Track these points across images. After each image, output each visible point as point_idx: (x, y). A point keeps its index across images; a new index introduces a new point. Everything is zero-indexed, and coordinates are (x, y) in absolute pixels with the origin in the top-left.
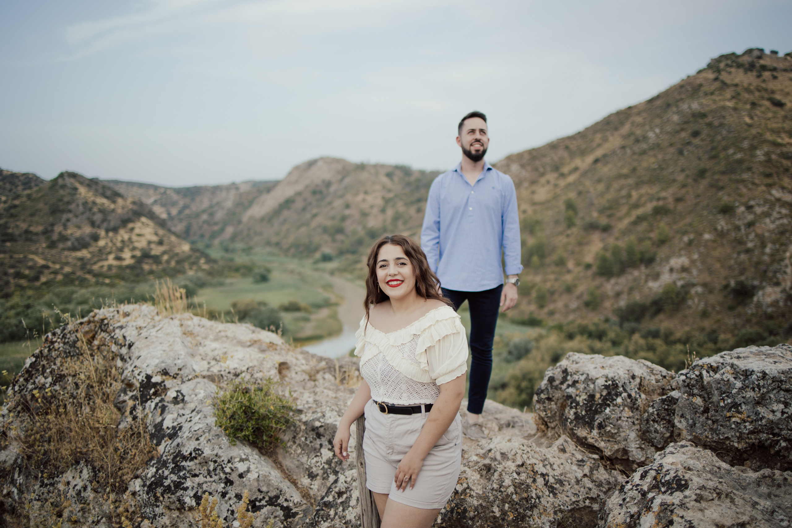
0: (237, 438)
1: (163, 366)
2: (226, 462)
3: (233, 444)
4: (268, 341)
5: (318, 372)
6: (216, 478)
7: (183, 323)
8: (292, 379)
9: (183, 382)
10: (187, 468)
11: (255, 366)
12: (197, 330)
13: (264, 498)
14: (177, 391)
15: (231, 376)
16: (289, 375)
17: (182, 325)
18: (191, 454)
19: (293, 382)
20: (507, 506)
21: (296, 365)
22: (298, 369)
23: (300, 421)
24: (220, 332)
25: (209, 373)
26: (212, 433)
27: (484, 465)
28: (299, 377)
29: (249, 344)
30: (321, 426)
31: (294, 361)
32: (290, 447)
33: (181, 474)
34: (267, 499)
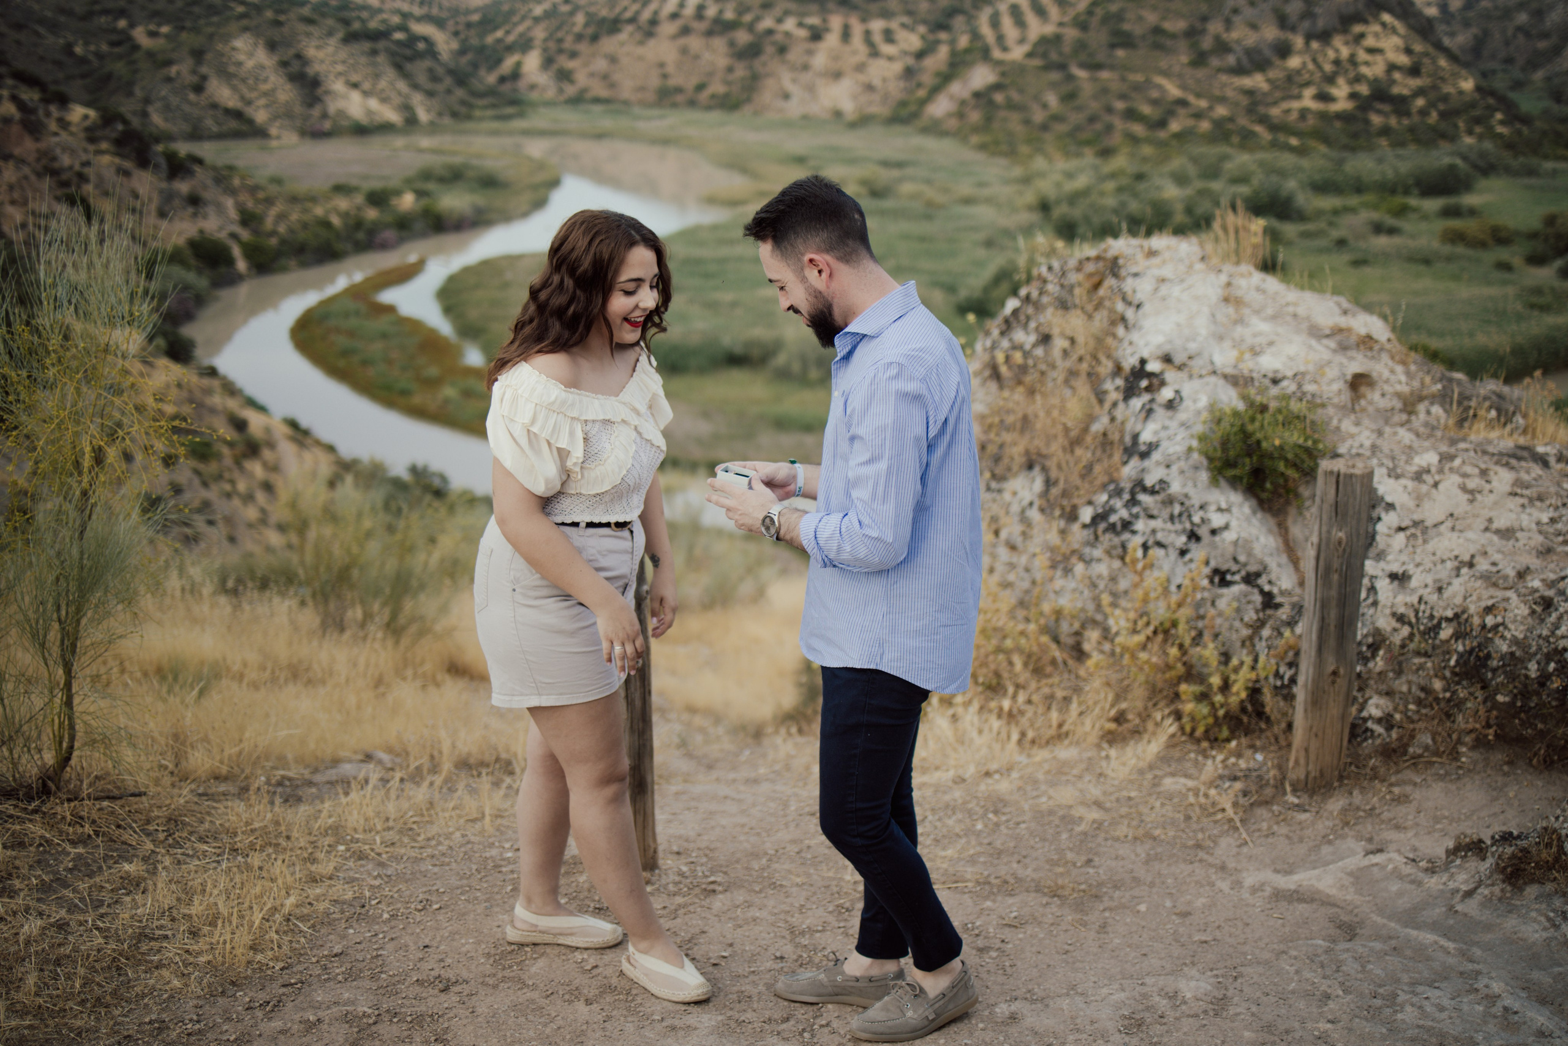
0: (1224, 476)
1: (1167, 348)
2: (1197, 505)
3: (1214, 482)
4: (1363, 331)
5: (1421, 399)
6: (1178, 526)
7: (1234, 282)
8: (1371, 403)
9: (1191, 377)
10: (1144, 505)
12: (1253, 297)
13: (1239, 571)
14: (1177, 392)
15: (1267, 382)
16: (1369, 396)
17: (1229, 284)
18: (1154, 486)
19: (1371, 409)
20: (1552, 666)
21: (1387, 381)
22: (1387, 388)
24: (1288, 304)
25: (1233, 372)
26: (1191, 461)
27: (1543, 598)
28: (1383, 403)
29: (1328, 332)
31: (1386, 374)
32: (1308, 508)
33: (1135, 510)
34: (1243, 573)
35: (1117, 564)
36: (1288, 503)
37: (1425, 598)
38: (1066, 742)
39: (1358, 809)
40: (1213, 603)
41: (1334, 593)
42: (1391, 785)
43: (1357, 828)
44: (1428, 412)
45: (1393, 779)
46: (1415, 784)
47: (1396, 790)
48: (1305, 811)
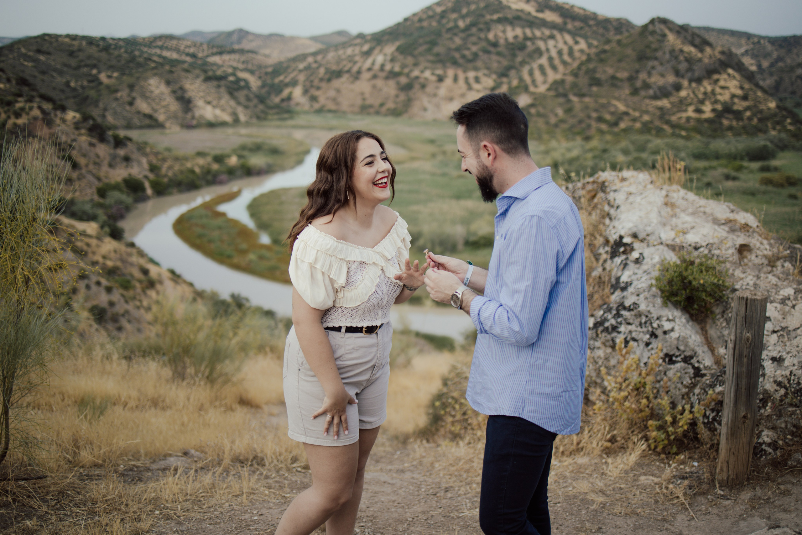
0: (670, 301)
1: (635, 230)
2: (655, 318)
3: (665, 304)
4: (743, 222)
5: (778, 259)
6: (644, 329)
7: (669, 194)
8: (750, 261)
9: (648, 246)
11: (715, 243)
12: (680, 202)
13: (680, 355)
14: (641, 254)
15: (690, 249)
16: (749, 257)
17: (667, 196)
18: (630, 306)
19: (750, 264)
21: (759, 249)
22: (759, 253)
24: (700, 207)
25: (672, 243)
26: (651, 292)
28: (758, 261)
29: (723, 222)
31: (758, 245)
32: (718, 320)
33: (619, 320)
34: (682, 356)
35: (609, 350)
36: (707, 316)
37: (794, 372)
38: (582, 453)
39: (760, 498)
40: (665, 374)
41: (744, 369)
42: (779, 484)
43: (760, 510)
44: (783, 266)
45: (780, 480)
46: (793, 484)
47: (782, 487)
48: (728, 499)
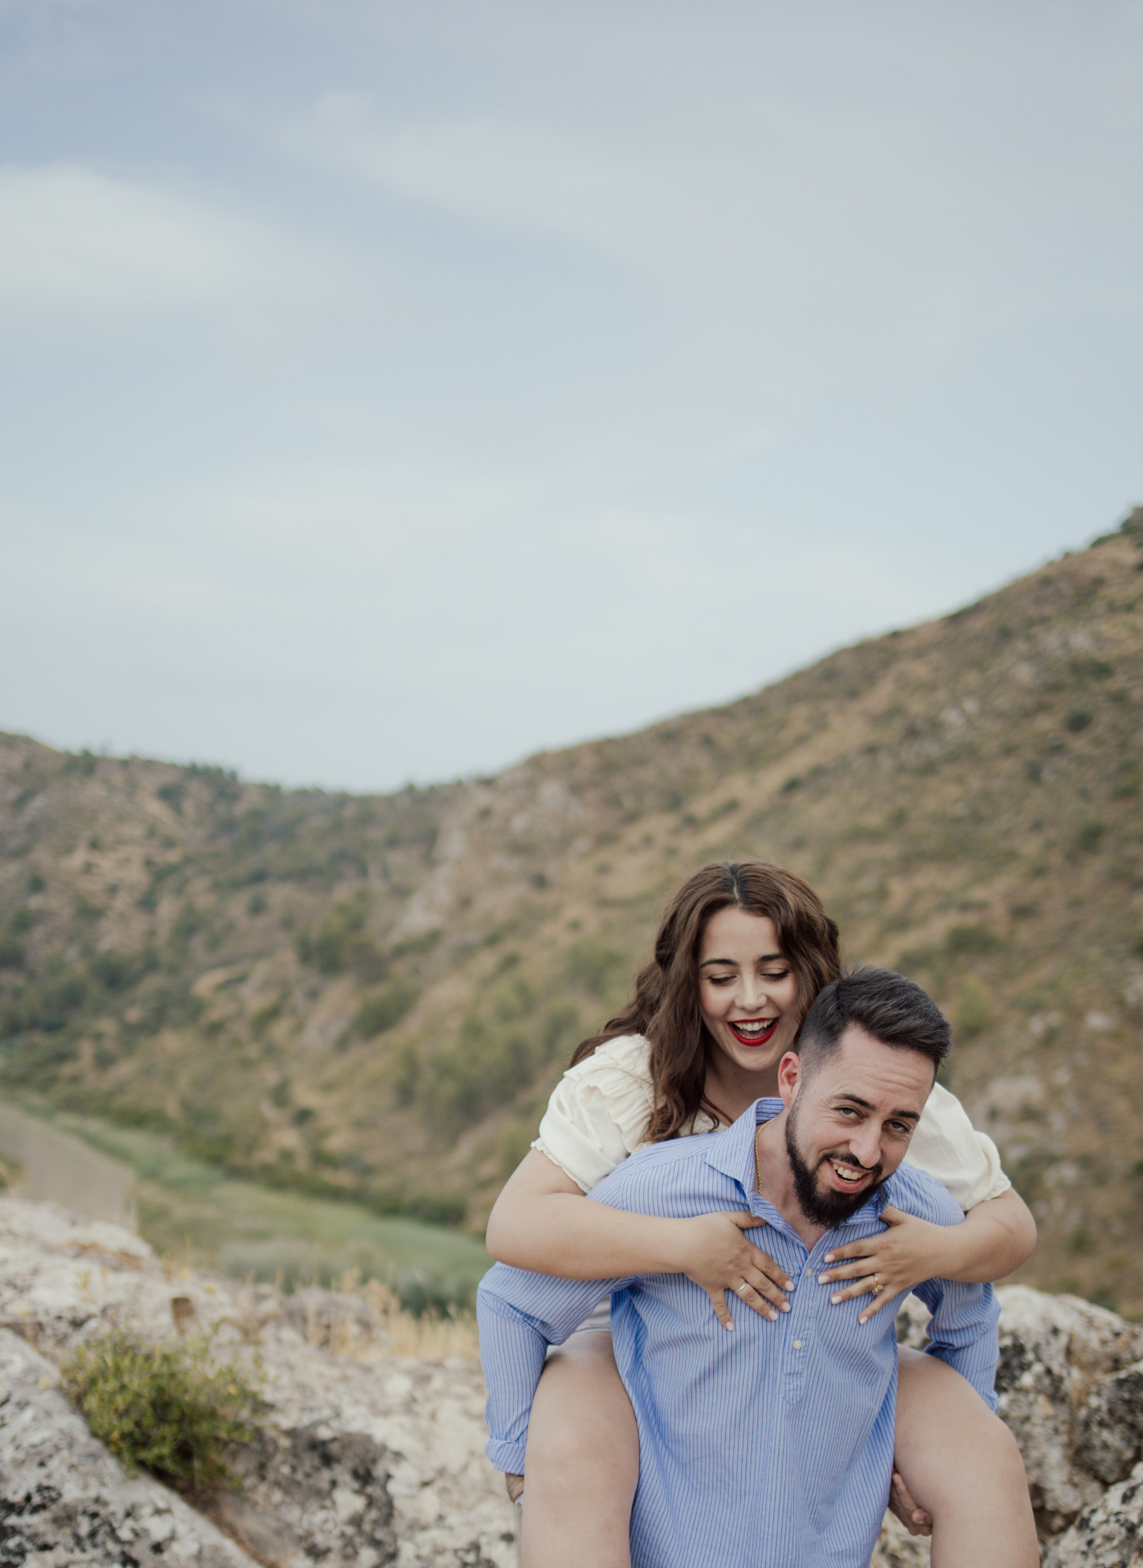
3: (128, 1473)
6: (97, 1552)
10: (27, 1532)
11: (121, 1303)
16: (197, 1328)
18: (28, 1498)
21: (208, 1304)
22: (214, 1315)
23: (276, 1426)
26: (78, 1449)
30: (334, 1440)
31: (202, 1295)
36: (219, 1490)
